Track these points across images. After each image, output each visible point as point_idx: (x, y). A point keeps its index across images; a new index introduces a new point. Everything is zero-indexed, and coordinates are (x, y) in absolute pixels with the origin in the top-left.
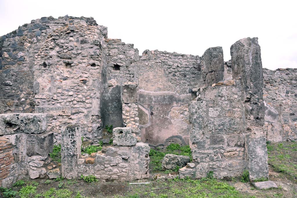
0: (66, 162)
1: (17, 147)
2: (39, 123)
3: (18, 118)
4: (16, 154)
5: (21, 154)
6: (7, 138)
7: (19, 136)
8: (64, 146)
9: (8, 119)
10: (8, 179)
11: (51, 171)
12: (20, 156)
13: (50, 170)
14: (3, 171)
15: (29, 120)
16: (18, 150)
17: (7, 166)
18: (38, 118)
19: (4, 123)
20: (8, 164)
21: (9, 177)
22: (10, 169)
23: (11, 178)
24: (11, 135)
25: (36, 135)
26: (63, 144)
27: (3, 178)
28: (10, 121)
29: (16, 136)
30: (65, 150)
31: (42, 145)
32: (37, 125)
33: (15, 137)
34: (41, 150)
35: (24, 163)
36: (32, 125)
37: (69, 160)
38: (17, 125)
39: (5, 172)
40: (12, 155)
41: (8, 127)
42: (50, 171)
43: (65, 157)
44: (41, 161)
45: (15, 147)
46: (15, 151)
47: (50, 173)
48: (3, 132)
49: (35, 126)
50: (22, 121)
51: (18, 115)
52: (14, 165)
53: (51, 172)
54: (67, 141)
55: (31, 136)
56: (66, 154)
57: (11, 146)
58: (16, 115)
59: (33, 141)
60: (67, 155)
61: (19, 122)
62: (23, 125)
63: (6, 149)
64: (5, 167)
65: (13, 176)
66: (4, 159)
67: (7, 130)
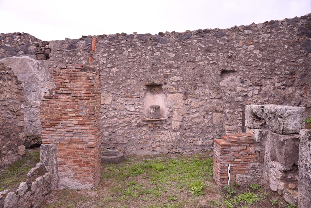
0: (303, 187)
1: (262, 145)
2: (279, 119)
3: (262, 110)
4: (259, 153)
5: (266, 154)
6: (254, 132)
7: (265, 133)
8: (302, 161)
9: (255, 111)
10: (244, 176)
11: (290, 191)
12: (265, 157)
13: (290, 189)
14: (237, 165)
15: (272, 113)
16: (264, 149)
17: (244, 163)
18: (279, 113)
19: (251, 114)
20: (245, 160)
21: (247, 174)
22: (249, 167)
23: (248, 177)
24: (256, 129)
25: (277, 135)
26: (301, 158)
27: (238, 172)
28: (256, 113)
29: (260, 131)
30: (303, 167)
31: (281, 150)
32: (278, 121)
33: (259, 133)
34: (281, 156)
35: (268, 166)
36: (273, 120)
37: (307, 187)
38: (263, 119)
39: (240, 167)
40: (253, 151)
41: (256, 119)
42: (288, 190)
43: (302, 179)
44: (279, 172)
45: (258, 144)
46: (259, 149)
47: (286, 192)
48: (251, 124)
49: (276, 123)
50: (266, 114)
51: (263, 107)
52: (257, 165)
53: (288, 192)
54: (306, 154)
55: (273, 135)
56: (304, 175)
57: (252, 142)
58: (261, 107)
59: (274, 142)
60: (305, 177)
61: (264, 116)
62: (267, 119)
63: (242, 143)
64: (241, 162)
65: (254, 176)
66: (240, 153)
67: (255, 124)
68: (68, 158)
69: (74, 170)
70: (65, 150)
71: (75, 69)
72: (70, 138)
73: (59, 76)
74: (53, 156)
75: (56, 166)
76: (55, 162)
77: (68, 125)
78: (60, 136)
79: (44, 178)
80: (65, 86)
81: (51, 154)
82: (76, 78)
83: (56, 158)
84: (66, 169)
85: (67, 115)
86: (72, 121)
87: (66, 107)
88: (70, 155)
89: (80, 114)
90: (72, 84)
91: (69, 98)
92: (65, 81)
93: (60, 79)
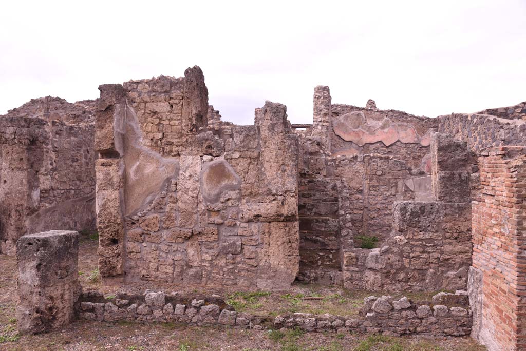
68: (491, 299)
69: (495, 322)
70: (488, 285)
71: (496, 155)
72: (493, 267)
73: (483, 168)
74: (478, 288)
75: (479, 305)
76: (479, 298)
77: (492, 245)
78: (485, 260)
79: (449, 310)
80: (487, 184)
81: (475, 285)
82: (497, 171)
83: (481, 292)
84: (488, 316)
85: (492, 230)
86: (496, 240)
87: (491, 217)
88: (493, 295)
89: (502, 231)
90: (493, 180)
91: (493, 203)
92: (488, 176)
93: (484, 173)
